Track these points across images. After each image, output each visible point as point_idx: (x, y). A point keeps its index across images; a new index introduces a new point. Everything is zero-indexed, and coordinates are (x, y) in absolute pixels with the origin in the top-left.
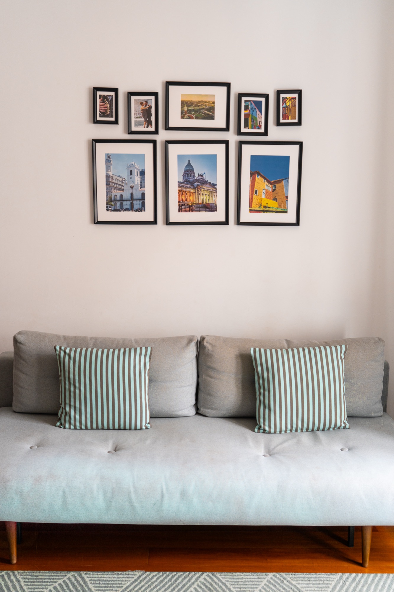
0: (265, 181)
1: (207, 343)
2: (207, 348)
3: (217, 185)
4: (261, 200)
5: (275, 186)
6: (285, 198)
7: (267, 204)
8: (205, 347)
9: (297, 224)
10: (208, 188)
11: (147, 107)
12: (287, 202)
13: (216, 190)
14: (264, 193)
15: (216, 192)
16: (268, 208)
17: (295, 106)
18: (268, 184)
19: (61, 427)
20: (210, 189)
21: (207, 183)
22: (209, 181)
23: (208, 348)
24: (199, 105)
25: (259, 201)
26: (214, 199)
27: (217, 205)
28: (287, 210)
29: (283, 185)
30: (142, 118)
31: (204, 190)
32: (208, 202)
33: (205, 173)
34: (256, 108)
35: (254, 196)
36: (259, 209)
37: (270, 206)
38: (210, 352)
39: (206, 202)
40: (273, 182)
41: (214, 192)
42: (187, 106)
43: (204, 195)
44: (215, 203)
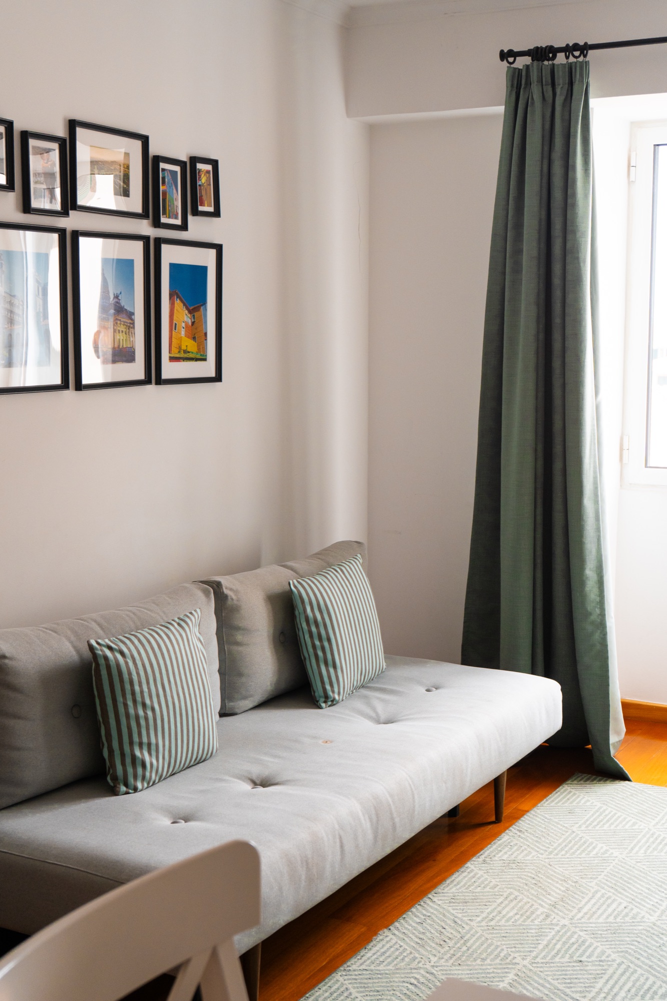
0: (184, 307)
1: (226, 588)
2: (229, 598)
3: (135, 314)
4: (181, 341)
5: (194, 316)
6: (204, 337)
7: (187, 346)
8: (226, 596)
9: (218, 378)
10: (124, 320)
11: (49, 163)
12: (207, 343)
13: (133, 324)
14: (183, 328)
15: (134, 328)
16: (188, 354)
17: (210, 185)
18: (187, 312)
19: (131, 791)
20: (127, 321)
21: (123, 311)
22: (125, 308)
23: (231, 596)
24: (112, 169)
25: (179, 342)
26: (131, 339)
27: (135, 350)
28: (206, 356)
29: (201, 315)
30: (42, 183)
31: (120, 324)
32: (125, 346)
33: (121, 293)
34: (173, 184)
35: (173, 332)
36: (177, 355)
37: (189, 351)
38: (235, 602)
39: (123, 346)
40: (192, 309)
41: (132, 328)
42: (98, 169)
43: (121, 332)
44: (133, 347)
